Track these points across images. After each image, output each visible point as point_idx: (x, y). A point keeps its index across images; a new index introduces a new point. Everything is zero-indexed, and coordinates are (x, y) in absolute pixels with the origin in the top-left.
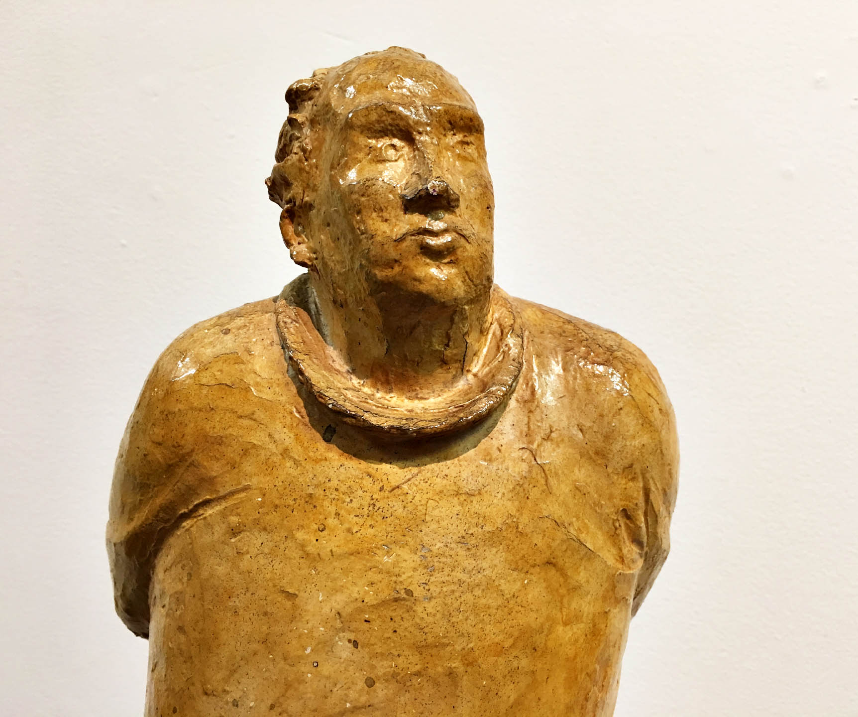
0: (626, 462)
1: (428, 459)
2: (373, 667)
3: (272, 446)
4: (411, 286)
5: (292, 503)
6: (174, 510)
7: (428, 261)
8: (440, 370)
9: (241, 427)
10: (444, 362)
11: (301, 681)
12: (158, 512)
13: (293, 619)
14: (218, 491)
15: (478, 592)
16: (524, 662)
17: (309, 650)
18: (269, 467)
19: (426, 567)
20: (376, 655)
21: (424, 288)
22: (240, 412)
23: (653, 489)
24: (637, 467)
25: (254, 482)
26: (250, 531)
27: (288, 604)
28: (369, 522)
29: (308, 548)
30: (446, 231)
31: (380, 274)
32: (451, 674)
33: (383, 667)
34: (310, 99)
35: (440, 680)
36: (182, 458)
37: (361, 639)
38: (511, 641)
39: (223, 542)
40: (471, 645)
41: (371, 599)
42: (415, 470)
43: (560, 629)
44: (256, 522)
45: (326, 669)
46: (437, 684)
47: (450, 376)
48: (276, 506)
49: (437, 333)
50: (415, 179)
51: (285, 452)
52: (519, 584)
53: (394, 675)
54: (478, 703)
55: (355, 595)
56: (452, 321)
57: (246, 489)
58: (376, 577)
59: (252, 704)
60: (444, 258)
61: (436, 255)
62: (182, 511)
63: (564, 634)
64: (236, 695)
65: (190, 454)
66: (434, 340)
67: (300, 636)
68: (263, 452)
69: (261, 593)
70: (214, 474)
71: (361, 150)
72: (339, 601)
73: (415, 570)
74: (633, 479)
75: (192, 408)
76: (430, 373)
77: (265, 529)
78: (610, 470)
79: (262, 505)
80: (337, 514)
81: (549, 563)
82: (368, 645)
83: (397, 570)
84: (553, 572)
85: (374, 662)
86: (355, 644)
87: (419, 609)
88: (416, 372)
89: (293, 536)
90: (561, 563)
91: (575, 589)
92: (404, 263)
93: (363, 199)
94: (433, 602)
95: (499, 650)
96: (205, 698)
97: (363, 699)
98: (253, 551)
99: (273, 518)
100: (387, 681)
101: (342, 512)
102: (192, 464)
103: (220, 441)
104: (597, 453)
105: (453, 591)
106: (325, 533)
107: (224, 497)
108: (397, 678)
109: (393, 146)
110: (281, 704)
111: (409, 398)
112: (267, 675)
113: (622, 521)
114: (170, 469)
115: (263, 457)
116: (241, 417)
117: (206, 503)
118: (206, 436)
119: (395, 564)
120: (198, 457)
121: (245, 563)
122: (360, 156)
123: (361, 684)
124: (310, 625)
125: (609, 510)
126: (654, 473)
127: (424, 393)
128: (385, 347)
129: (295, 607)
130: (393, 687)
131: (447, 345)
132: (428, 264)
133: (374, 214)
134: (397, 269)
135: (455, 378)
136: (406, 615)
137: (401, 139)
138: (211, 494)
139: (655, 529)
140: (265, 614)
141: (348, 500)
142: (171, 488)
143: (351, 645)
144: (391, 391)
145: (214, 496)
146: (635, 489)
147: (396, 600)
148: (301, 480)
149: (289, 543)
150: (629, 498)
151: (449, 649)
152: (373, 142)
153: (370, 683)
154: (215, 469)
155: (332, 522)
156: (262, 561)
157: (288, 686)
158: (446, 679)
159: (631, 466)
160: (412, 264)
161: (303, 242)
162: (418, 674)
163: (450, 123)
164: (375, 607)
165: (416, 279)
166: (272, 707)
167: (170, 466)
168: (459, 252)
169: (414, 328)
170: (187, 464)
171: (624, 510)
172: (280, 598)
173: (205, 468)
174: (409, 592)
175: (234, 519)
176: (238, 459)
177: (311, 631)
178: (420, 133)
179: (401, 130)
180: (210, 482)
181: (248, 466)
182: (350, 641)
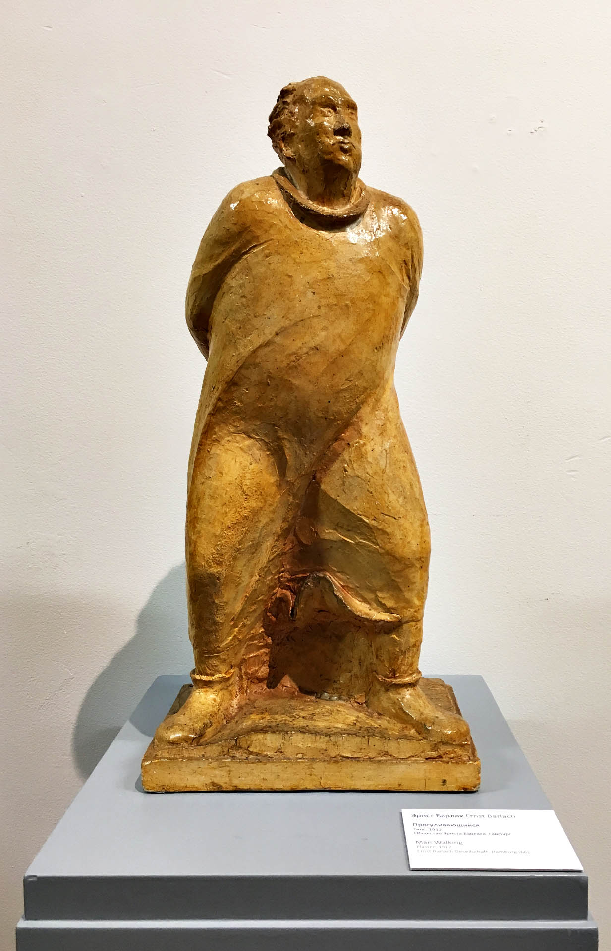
0: (406, 241)
1: (337, 231)
2: (320, 301)
3: (281, 224)
4: (336, 162)
5: (289, 244)
6: (240, 251)
7: (343, 153)
8: (341, 199)
9: (268, 217)
10: (344, 196)
11: (294, 307)
12: (233, 253)
13: (292, 285)
14: (259, 241)
15: (356, 278)
16: (371, 306)
17: (297, 296)
18: (280, 231)
19: (338, 267)
20: (321, 298)
21: (341, 163)
22: (268, 212)
23: (415, 256)
24: (410, 244)
25: (275, 237)
26: (274, 255)
27: (290, 280)
28: (318, 251)
29: (297, 260)
30: (349, 143)
31: (326, 157)
32: (347, 305)
33: (324, 301)
34: (292, 94)
35: (343, 307)
36: (246, 229)
37: (316, 291)
38: (367, 297)
39: (262, 260)
40: (354, 296)
41: (319, 278)
42: (334, 234)
43: (383, 297)
44: (276, 251)
45: (303, 303)
46: (342, 309)
47: (345, 202)
48: (284, 245)
49: (343, 182)
50: (337, 123)
51: (286, 227)
52: (370, 277)
53: (328, 305)
54: (355, 318)
55: (314, 276)
56: (348, 179)
57: (271, 240)
58: (321, 270)
59: (275, 317)
60: (348, 153)
61: (345, 151)
62: (243, 251)
63: (384, 300)
64: (268, 315)
65: (249, 227)
66: (341, 185)
67: (294, 291)
68: (277, 226)
69: (279, 276)
70: (258, 235)
71: (318, 112)
72: (308, 278)
73: (335, 268)
74: (408, 249)
75: (250, 210)
76: (338, 199)
77: (280, 254)
78: (400, 243)
79: (278, 245)
80: (307, 248)
81: (379, 272)
82: (318, 294)
83: (329, 268)
84: (381, 276)
85: (321, 300)
86: (314, 293)
87: (336, 282)
88: (334, 198)
89: (291, 256)
90: (383, 273)
91: (388, 284)
92: (335, 153)
93: (320, 129)
94: (341, 280)
95: (364, 300)
96: (255, 319)
97: (317, 313)
98: (275, 262)
99: (282, 250)
100: (325, 306)
101: (308, 247)
102: (250, 231)
103: (261, 222)
104: (396, 237)
105: (348, 277)
106: (303, 254)
107: (262, 244)
108: (330, 306)
109: (329, 112)
110: (287, 316)
111: (331, 208)
112: (281, 306)
113: (404, 265)
114: (240, 233)
115: (278, 228)
116: (268, 213)
117: (255, 246)
118: (256, 220)
119: (328, 266)
120: (252, 228)
121: (272, 266)
122: (318, 114)
123: (316, 308)
124: (298, 287)
125: (399, 259)
126: (415, 249)
127: (336, 207)
128: (324, 188)
129: (292, 281)
130: (327, 309)
131: (345, 189)
132: (342, 154)
133: (324, 135)
134: (332, 155)
135: (346, 203)
136: (331, 284)
137: (332, 109)
138: (257, 242)
139: (415, 275)
140: (281, 283)
141: (310, 243)
142: (240, 241)
143: (312, 294)
144: (324, 206)
145: (258, 243)
146: (409, 253)
147: (328, 278)
148: (293, 236)
149: (289, 258)
150: (407, 256)
151: (346, 296)
152: (322, 109)
153: (319, 307)
154: (259, 233)
155: (305, 251)
156: (279, 265)
157: (289, 308)
158: (346, 308)
159: (408, 243)
160: (337, 154)
161: (289, 150)
162: (336, 305)
163: (348, 105)
164: (322, 280)
165: (339, 160)
166: (283, 317)
167: (240, 232)
168: (353, 151)
169: (335, 180)
170: (248, 231)
171: (405, 261)
172: (286, 278)
173: (255, 232)
174: (333, 276)
175: (267, 251)
176: (268, 229)
177: (298, 289)
178: (339, 107)
179: (332, 106)
180: (257, 238)
181: (271, 232)
182: (312, 292)
